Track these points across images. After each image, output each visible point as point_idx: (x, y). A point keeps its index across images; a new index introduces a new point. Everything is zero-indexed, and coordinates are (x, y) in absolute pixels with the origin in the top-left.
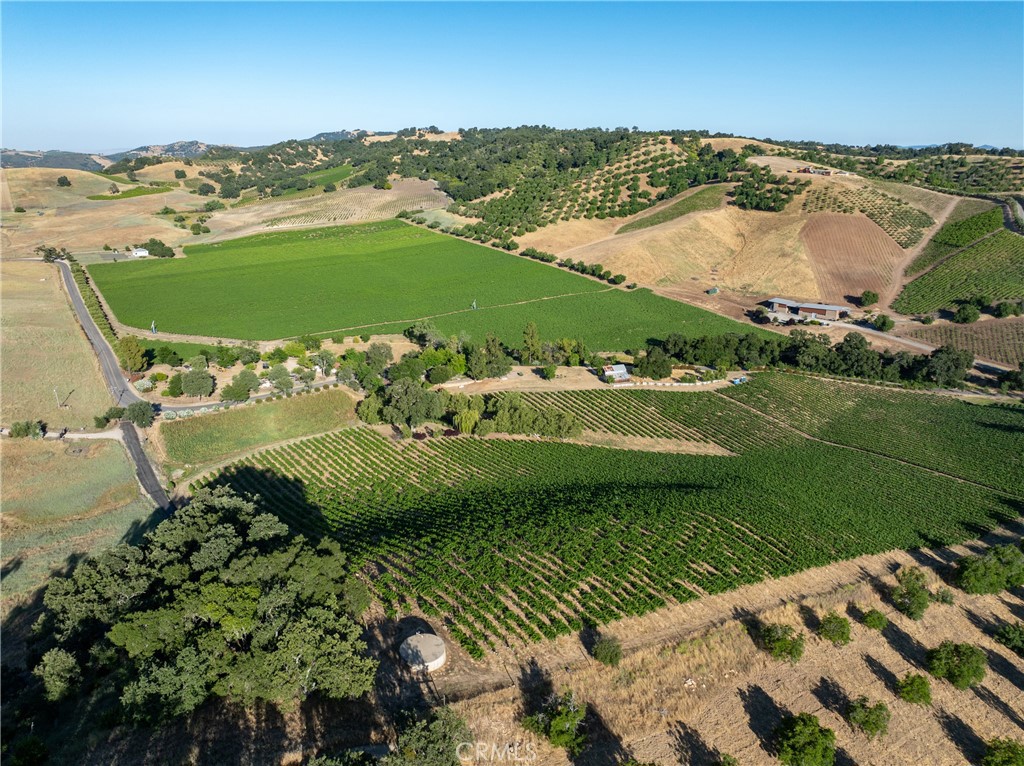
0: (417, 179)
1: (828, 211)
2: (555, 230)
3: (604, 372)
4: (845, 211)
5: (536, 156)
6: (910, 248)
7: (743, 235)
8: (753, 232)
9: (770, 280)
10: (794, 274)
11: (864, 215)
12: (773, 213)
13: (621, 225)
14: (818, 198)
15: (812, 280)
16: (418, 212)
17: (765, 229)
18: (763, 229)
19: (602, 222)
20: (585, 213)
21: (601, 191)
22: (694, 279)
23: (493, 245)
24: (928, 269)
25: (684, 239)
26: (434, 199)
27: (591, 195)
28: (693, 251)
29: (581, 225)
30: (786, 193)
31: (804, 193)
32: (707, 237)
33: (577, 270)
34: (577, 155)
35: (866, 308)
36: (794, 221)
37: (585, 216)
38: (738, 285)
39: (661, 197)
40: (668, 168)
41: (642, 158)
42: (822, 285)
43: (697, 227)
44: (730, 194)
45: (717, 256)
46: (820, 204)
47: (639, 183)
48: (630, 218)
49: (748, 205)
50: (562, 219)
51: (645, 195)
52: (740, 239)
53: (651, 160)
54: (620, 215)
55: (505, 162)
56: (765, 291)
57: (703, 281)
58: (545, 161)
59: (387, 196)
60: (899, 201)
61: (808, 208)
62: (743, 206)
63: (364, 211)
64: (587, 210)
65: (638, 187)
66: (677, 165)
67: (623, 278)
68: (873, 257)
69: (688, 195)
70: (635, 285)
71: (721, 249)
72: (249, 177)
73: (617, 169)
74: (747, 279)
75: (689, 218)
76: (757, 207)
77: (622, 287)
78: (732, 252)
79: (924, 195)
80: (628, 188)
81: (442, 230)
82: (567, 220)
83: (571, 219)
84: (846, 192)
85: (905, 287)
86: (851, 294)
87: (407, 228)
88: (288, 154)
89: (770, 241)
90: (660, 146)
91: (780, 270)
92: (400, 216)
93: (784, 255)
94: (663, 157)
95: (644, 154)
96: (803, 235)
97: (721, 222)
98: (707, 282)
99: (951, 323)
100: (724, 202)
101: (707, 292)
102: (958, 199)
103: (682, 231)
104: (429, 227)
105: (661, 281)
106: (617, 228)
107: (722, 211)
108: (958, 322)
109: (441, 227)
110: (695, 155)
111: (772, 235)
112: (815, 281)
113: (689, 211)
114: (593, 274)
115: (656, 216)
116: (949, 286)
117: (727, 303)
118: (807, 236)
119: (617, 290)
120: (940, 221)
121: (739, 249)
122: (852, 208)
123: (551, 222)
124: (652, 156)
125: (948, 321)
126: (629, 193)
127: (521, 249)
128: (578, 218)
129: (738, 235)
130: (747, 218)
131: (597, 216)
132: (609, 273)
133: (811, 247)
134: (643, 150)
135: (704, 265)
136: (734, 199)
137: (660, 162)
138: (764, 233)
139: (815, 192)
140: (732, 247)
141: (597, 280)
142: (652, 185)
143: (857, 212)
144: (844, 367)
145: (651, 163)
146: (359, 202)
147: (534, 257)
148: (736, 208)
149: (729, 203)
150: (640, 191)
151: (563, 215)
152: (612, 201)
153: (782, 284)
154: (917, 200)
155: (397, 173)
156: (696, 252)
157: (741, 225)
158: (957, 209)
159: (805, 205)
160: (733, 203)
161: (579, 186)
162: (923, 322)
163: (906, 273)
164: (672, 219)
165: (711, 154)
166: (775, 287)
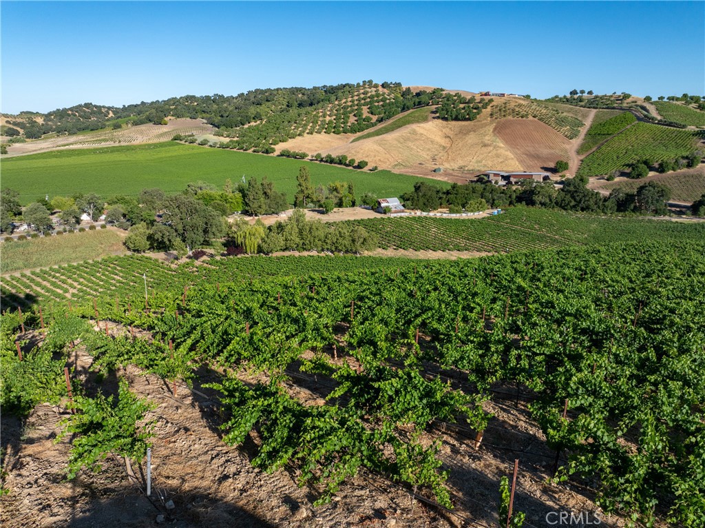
0: (188, 119)
1: (510, 118)
2: (303, 140)
3: (379, 204)
4: (522, 117)
5: (282, 99)
6: (574, 139)
7: (449, 137)
8: (456, 134)
9: (480, 162)
10: (498, 156)
11: (536, 119)
12: (469, 122)
13: (354, 138)
14: (500, 110)
15: (512, 159)
16: (190, 136)
17: (464, 132)
18: (463, 133)
19: (338, 136)
20: (325, 130)
21: (335, 117)
22: (420, 164)
23: (254, 151)
24: (594, 149)
25: (406, 139)
26: (203, 129)
27: (328, 119)
28: (415, 148)
29: (323, 137)
30: (475, 109)
31: (489, 107)
32: (423, 138)
33: (326, 162)
34: (312, 98)
35: (560, 174)
36: (486, 125)
37: (325, 132)
38: (456, 166)
39: (380, 120)
40: (381, 103)
41: (362, 96)
42: (521, 162)
43: (414, 132)
44: (433, 112)
45: (433, 150)
46: (503, 113)
47: (363, 112)
48: (359, 134)
49: (450, 118)
50: (308, 133)
51: (368, 119)
52: (447, 140)
53: (369, 97)
54: (351, 132)
55: (258, 104)
56: (478, 168)
57: (428, 165)
58: (288, 102)
59: (164, 129)
60: (557, 111)
61: (495, 117)
62: (445, 119)
63: (145, 138)
64: (326, 129)
65: (362, 114)
66: (388, 101)
67: (366, 164)
68: (551, 145)
69: (401, 117)
70: (376, 168)
71: (435, 146)
72: (51, 125)
73: (345, 103)
74: (461, 163)
75: (407, 128)
76: (456, 119)
77: (365, 169)
78: (444, 148)
79: (571, 109)
80: (355, 115)
81: (211, 146)
82: (312, 134)
83: (314, 133)
84: (520, 106)
85: (582, 161)
86: (545, 166)
87: (182, 146)
88: (85, 112)
89: (471, 138)
90: (374, 89)
91: (485, 155)
92: (175, 139)
93: (485, 146)
94: (378, 95)
95: (363, 94)
96: (496, 132)
97: (432, 130)
98: (431, 166)
99: (628, 179)
100: (430, 118)
101: (435, 171)
102: (595, 111)
103: (404, 134)
104: (199, 144)
105: (396, 165)
106: (351, 140)
107: (430, 123)
108: (633, 178)
109: (209, 144)
110: (399, 95)
111: (472, 135)
112: (515, 159)
113: (405, 125)
114: (340, 163)
115: (380, 130)
116: (615, 157)
117: (451, 177)
118: (499, 133)
119: (362, 172)
120: (588, 123)
121: (449, 145)
122: (527, 115)
123: (299, 135)
124: (369, 95)
125: (625, 178)
126: (356, 118)
127: (277, 153)
128: (320, 133)
129: (446, 137)
130: (450, 126)
131: (334, 132)
132: (353, 161)
133: (504, 139)
134: (362, 91)
135: (426, 156)
136: (438, 115)
137: (376, 99)
138: (465, 134)
139: (497, 107)
140: (443, 144)
141: (344, 167)
142: (372, 113)
143: (530, 118)
144: (573, 203)
145: (368, 100)
146: (142, 133)
147: (288, 156)
148: (440, 121)
149: (434, 118)
150: (364, 117)
151: (308, 131)
152: (344, 123)
153: (490, 163)
154: (569, 112)
155: (172, 116)
156: (417, 147)
157: (447, 131)
158: (596, 116)
159: (491, 115)
160: (438, 118)
161: (318, 113)
162: (608, 180)
163: (578, 153)
164: (393, 130)
165: (411, 95)
166: (485, 166)
